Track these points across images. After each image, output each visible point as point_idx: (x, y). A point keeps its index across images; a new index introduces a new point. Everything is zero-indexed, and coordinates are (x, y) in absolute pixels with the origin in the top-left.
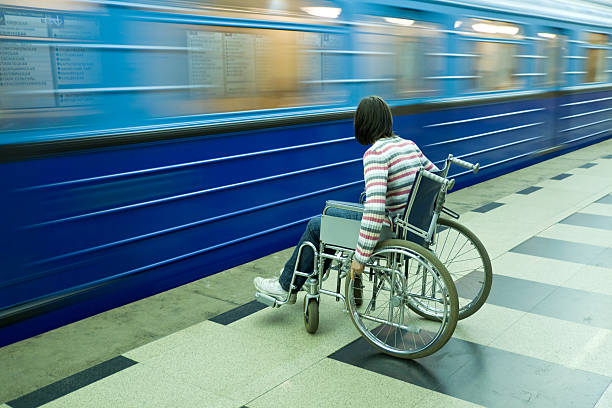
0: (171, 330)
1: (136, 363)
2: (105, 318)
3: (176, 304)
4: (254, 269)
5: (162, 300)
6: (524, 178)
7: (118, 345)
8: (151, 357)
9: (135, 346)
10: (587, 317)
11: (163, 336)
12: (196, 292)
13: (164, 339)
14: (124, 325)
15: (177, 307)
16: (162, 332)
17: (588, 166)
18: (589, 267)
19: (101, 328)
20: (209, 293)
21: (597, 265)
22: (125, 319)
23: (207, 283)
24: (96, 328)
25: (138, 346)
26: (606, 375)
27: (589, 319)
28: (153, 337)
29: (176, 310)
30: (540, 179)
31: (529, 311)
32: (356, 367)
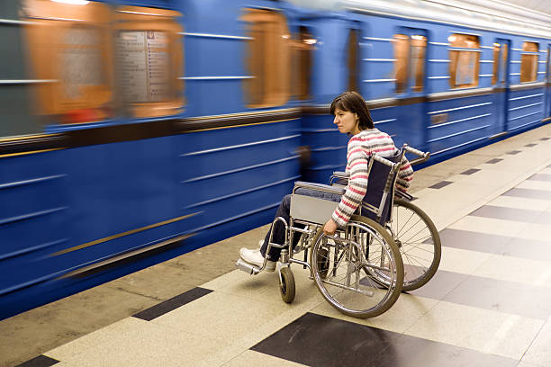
0: (94, 328)
1: (58, 362)
2: (26, 319)
3: (100, 301)
4: (178, 265)
5: (86, 298)
6: (436, 174)
7: (39, 344)
8: (73, 355)
9: (56, 344)
10: (495, 304)
11: (85, 334)
12: (120, 289)
13: (86, 336)
14: (46, 324)
15: (99, 304)
16: (84, 330)
17: (494, 161)
18: (497, 256)
19: (22, 328)
20: (133, 290)
21: (504, 254)
22: (46, 318)
23: (131, 280)
24: (17, 329)
25: (60, 345)
26: (513, 358)
27: (497, 305)
28: (76, 335)
29: (99, 307)
30: (451, 174)
31: (442, 300)
32: (277, 358)
